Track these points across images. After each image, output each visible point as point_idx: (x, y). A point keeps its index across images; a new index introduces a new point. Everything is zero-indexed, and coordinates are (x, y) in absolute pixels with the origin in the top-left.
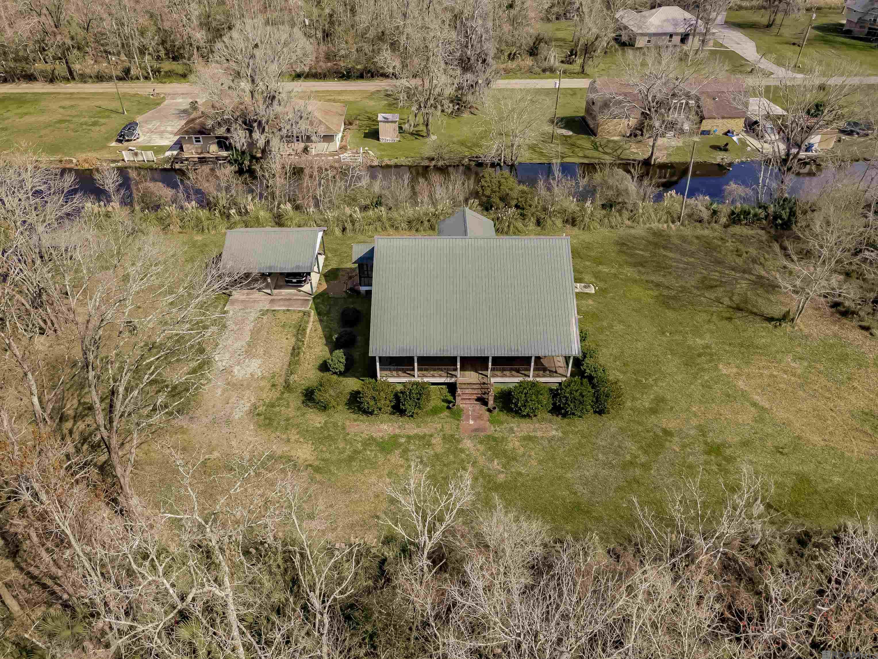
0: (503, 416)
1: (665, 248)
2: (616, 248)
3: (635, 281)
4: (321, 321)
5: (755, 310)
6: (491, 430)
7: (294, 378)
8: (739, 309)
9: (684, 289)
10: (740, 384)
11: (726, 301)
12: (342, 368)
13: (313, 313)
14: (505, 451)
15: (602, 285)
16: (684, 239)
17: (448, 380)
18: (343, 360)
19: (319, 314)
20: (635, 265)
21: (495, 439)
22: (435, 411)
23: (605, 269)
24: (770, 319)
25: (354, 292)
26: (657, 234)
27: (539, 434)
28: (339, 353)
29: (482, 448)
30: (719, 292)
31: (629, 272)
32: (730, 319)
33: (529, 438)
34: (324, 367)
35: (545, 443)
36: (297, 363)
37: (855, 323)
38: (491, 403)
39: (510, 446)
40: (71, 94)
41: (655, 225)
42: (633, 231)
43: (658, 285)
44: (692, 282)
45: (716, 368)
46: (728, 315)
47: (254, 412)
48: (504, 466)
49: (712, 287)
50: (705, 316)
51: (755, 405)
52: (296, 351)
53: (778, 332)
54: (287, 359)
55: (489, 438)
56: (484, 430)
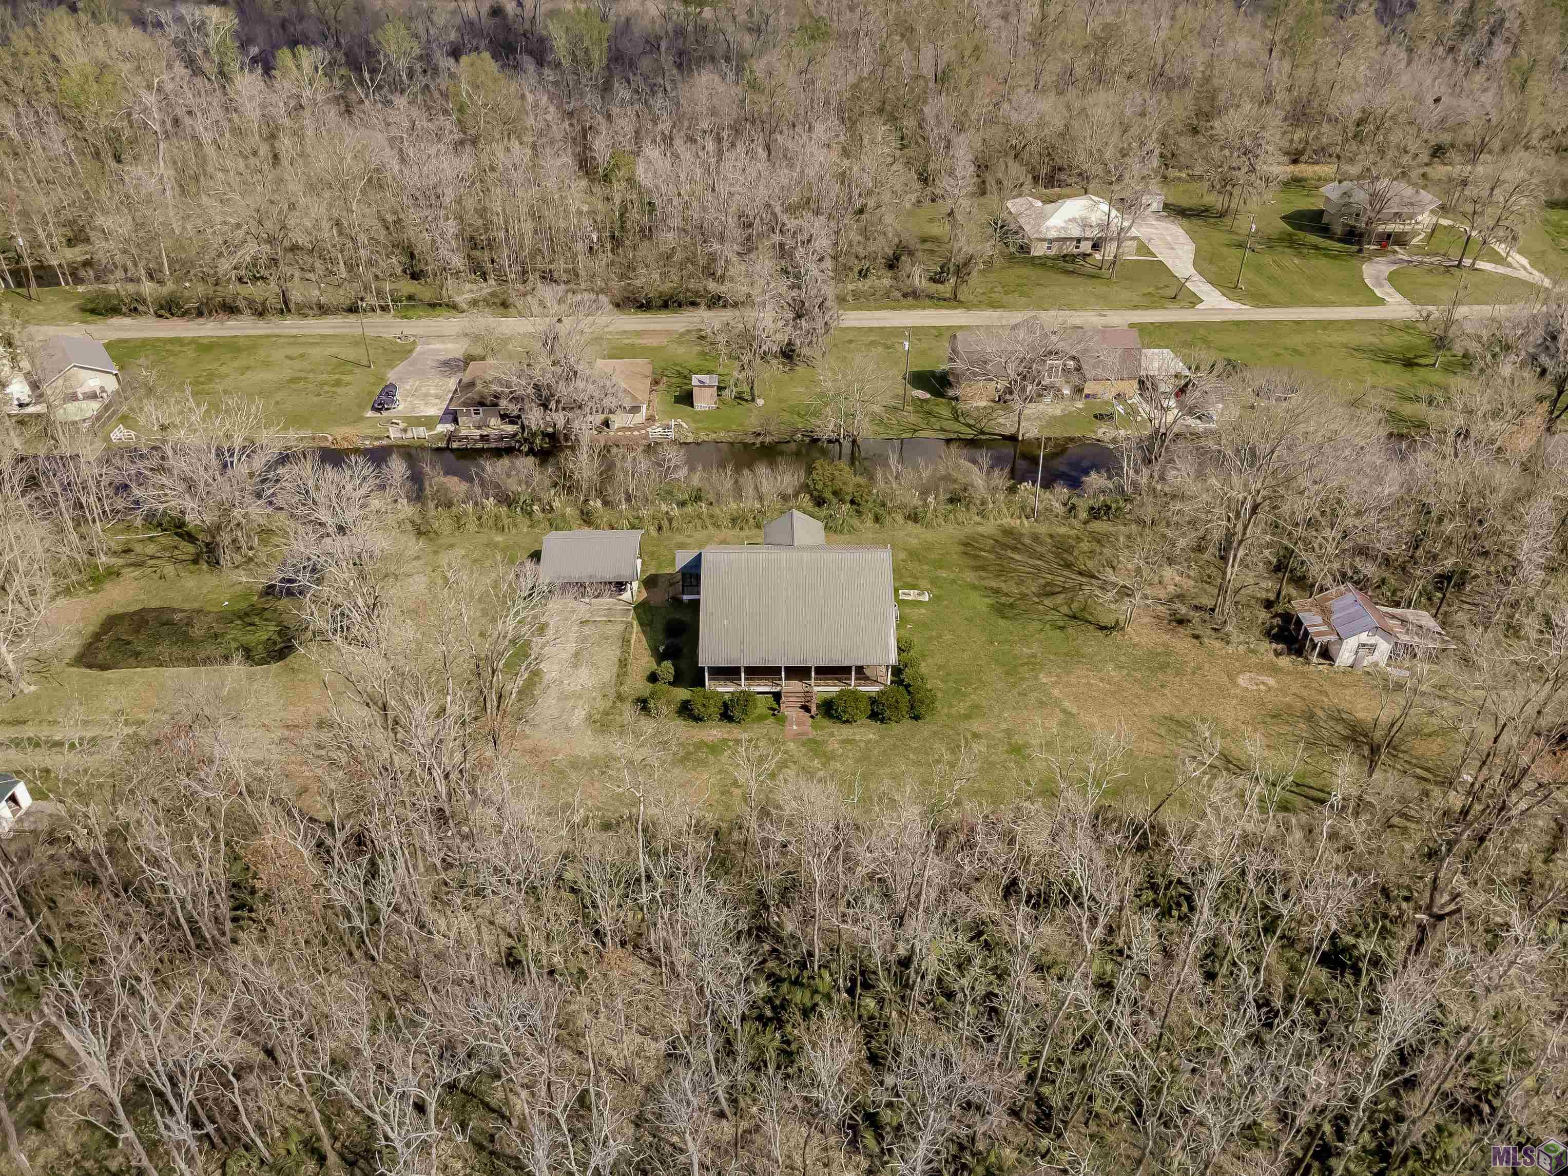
0: (826, 722)
1: (1014, 549)
2: (961, 548)
3: (974, 587)
4: (644, 632)
5: (1090, 618)
6: (812, 734)
7: (625, 688)
8: (1074, 617)
9: (1023, 596)
10: (1056, 692)
11: (1065, 610)
12: (671, 679)
13: (635, 623)
14: (824, 753)
15: (936, 592)
16: (1036, 538)
17: (774, 690)
18: (672, 671)
19: (641, 624)
20: (977, 568)
21: (816, 742)
22: (761, 718)
23: (944, 574)
24: (1102, 628)
25: (676, 601)
26: (1008, 532)
27: (857, 737)
28: (668, 665)
29: (804, 750)
30: (1059, 599)
31: (970, 576)
32: (1062, 628)
33: (848, 741)
34: (653, 678)
35: (863, 745)
36: (625, 674)
37: (1189, 631)
38: (814, 710)
39: (830, 748)
40: (296, 336)
41: (1007, 521)
42: (980, 529)
43: (997, 591)
44: (1032, 587)
45: (1036, 678)
46: (1061, 624)
47: (589, 718)
48: (824, 765)
49: (1053, 594)
50: (1037, 625)
51: (1064, 711)
52: (623, 664)
53: (1108, 641)
54: (615, 669)
55: (811, 741)
56: (807, 734)
